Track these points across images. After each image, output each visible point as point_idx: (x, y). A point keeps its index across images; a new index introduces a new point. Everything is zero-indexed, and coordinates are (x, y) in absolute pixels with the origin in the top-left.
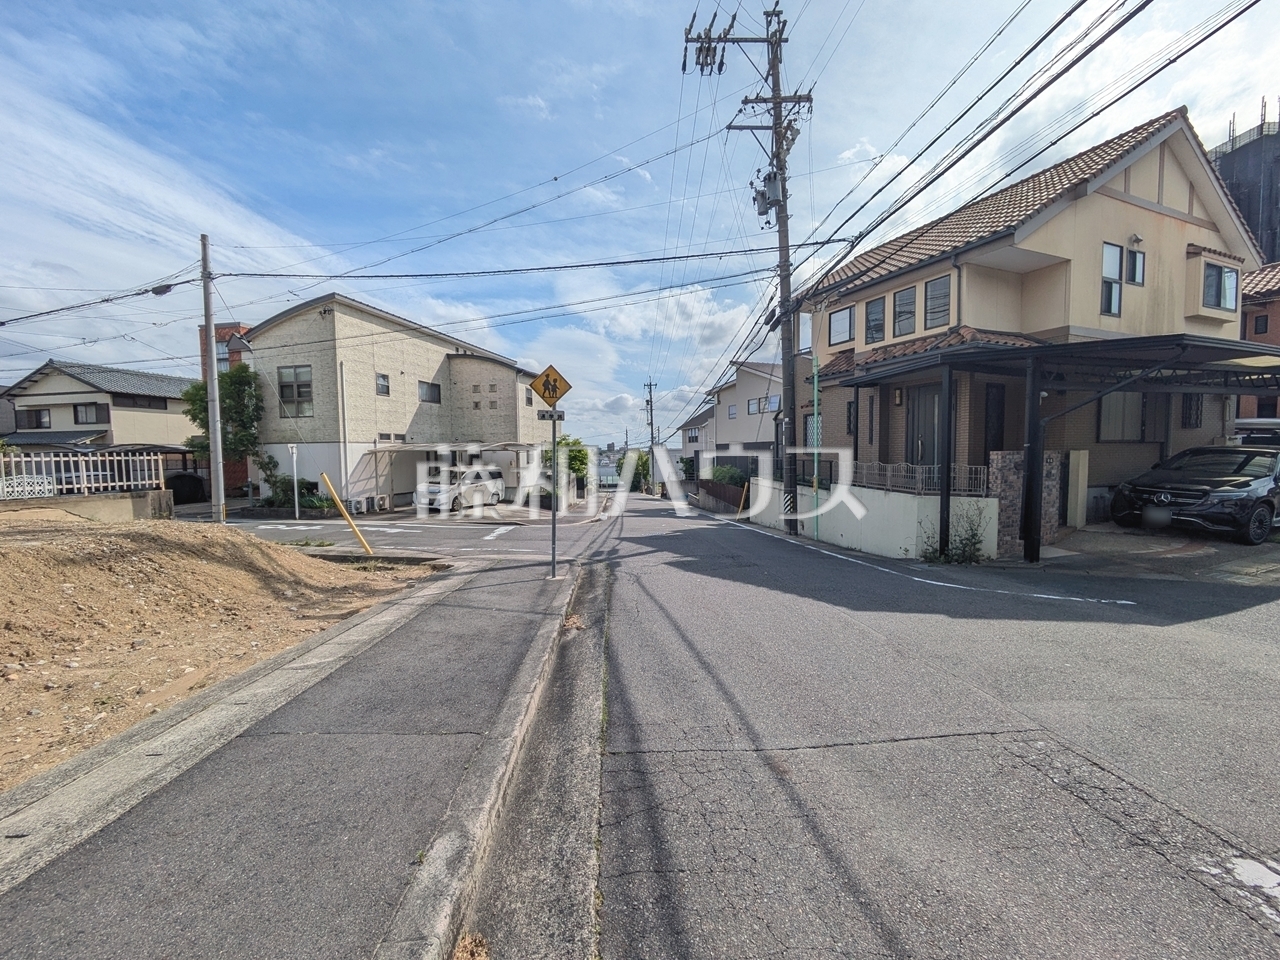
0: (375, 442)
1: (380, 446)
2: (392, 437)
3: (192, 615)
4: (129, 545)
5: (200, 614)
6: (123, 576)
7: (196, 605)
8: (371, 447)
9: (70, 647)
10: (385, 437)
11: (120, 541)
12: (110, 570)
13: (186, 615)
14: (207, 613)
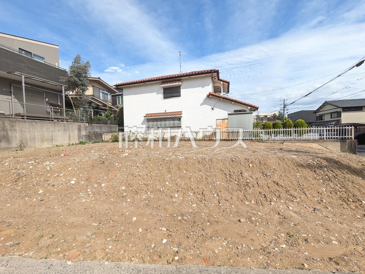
3: (348, 204)
4: (325, 163)
5: (352, 206)
6: (319, 175)
7: (351, 200)
9: (292, 199)
11: (321, 161)
12: (315, 172)
13: (344, 203)
14: (356, 207)
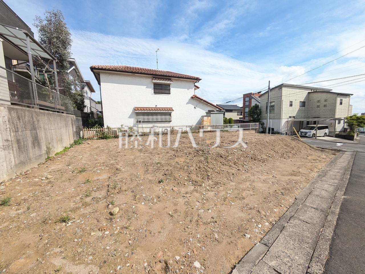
0: (288, 119)
1: (289, 119)
2: (292, 117)
8: (287, 120)
10: (290, 117)
